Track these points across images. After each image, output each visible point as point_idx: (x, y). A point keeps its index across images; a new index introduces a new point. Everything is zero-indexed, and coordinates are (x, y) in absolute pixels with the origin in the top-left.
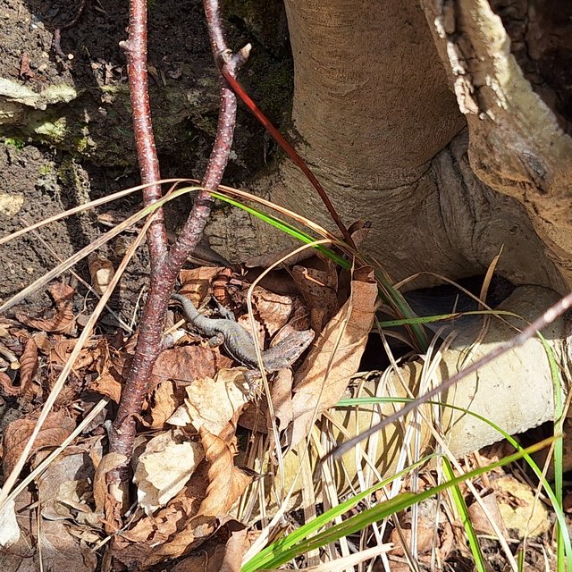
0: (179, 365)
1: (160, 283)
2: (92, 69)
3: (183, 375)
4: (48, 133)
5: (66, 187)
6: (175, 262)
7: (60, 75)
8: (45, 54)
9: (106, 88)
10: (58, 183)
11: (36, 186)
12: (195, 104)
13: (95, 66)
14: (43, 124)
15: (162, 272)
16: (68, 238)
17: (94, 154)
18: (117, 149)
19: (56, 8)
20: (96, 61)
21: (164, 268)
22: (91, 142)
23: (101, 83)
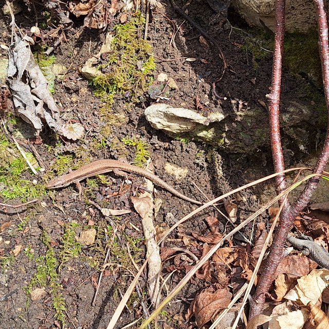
0: (289, 266)
1: (286, 223)
2: (231, 103)
3: (292, 271)
4: (203, 136)
5: (210, 164)
6: (296, 212)
7: (216, 107)
8: (206, 96)
9: (238, 113)
10: (205, 162)
11: (194, 163)
12: (286, 121)
13: (233, 102)
14: (202, 131)
15: (288, 217)
16: (211, 191)
17: (227, 147)
18: (240, 144)
19: (209, 71)
20: (233, 99)
21: (289, 215)
22: (227, 141)
23: (236, 111)
